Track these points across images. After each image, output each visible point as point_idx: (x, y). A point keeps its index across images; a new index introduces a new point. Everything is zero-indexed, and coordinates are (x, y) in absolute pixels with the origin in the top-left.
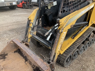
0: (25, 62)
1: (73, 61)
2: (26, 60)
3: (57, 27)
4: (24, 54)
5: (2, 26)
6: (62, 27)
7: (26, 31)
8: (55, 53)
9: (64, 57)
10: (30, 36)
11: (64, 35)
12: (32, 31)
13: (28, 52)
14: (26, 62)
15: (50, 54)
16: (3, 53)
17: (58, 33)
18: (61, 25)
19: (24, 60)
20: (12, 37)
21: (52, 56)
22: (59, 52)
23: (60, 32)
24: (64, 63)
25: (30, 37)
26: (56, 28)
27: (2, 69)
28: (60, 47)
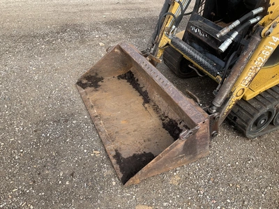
0: (144, 105)
1: (274, 129)
2: (146, 99)
3: (258, 19)
4: (141, 86)
5: (86, 8)
6: (272, 20)
7: (158, 24)
8: (231, 93)
9: (253, 110)
10: (164, 40)
11: (272, 46)
12: (174, 27)
13: (158, 78)
14: (146, 105)
15: (215, 92)
16: (94, 75)
17: (258, 34)
18: (271, 12)
19: (141, 100)
20: (114, 42)
21: (222, 96)
22: (241, 91)
23: (262, 34)
24: (248, 125)
25: (165, 44)
26: (252, 21)
27: (92, 107)
28: (250, 79)
